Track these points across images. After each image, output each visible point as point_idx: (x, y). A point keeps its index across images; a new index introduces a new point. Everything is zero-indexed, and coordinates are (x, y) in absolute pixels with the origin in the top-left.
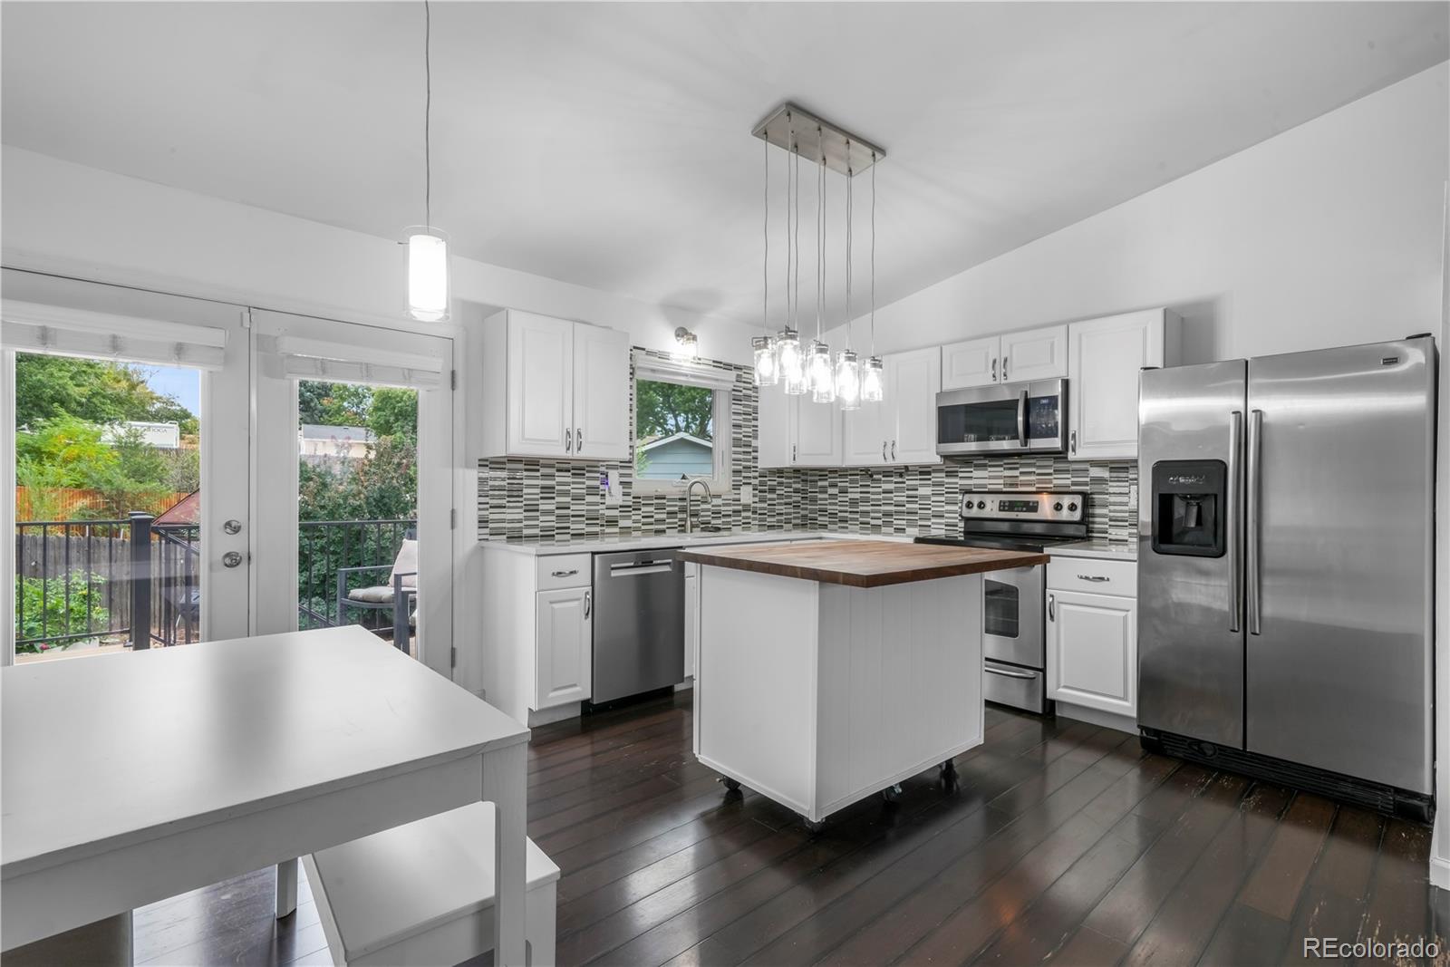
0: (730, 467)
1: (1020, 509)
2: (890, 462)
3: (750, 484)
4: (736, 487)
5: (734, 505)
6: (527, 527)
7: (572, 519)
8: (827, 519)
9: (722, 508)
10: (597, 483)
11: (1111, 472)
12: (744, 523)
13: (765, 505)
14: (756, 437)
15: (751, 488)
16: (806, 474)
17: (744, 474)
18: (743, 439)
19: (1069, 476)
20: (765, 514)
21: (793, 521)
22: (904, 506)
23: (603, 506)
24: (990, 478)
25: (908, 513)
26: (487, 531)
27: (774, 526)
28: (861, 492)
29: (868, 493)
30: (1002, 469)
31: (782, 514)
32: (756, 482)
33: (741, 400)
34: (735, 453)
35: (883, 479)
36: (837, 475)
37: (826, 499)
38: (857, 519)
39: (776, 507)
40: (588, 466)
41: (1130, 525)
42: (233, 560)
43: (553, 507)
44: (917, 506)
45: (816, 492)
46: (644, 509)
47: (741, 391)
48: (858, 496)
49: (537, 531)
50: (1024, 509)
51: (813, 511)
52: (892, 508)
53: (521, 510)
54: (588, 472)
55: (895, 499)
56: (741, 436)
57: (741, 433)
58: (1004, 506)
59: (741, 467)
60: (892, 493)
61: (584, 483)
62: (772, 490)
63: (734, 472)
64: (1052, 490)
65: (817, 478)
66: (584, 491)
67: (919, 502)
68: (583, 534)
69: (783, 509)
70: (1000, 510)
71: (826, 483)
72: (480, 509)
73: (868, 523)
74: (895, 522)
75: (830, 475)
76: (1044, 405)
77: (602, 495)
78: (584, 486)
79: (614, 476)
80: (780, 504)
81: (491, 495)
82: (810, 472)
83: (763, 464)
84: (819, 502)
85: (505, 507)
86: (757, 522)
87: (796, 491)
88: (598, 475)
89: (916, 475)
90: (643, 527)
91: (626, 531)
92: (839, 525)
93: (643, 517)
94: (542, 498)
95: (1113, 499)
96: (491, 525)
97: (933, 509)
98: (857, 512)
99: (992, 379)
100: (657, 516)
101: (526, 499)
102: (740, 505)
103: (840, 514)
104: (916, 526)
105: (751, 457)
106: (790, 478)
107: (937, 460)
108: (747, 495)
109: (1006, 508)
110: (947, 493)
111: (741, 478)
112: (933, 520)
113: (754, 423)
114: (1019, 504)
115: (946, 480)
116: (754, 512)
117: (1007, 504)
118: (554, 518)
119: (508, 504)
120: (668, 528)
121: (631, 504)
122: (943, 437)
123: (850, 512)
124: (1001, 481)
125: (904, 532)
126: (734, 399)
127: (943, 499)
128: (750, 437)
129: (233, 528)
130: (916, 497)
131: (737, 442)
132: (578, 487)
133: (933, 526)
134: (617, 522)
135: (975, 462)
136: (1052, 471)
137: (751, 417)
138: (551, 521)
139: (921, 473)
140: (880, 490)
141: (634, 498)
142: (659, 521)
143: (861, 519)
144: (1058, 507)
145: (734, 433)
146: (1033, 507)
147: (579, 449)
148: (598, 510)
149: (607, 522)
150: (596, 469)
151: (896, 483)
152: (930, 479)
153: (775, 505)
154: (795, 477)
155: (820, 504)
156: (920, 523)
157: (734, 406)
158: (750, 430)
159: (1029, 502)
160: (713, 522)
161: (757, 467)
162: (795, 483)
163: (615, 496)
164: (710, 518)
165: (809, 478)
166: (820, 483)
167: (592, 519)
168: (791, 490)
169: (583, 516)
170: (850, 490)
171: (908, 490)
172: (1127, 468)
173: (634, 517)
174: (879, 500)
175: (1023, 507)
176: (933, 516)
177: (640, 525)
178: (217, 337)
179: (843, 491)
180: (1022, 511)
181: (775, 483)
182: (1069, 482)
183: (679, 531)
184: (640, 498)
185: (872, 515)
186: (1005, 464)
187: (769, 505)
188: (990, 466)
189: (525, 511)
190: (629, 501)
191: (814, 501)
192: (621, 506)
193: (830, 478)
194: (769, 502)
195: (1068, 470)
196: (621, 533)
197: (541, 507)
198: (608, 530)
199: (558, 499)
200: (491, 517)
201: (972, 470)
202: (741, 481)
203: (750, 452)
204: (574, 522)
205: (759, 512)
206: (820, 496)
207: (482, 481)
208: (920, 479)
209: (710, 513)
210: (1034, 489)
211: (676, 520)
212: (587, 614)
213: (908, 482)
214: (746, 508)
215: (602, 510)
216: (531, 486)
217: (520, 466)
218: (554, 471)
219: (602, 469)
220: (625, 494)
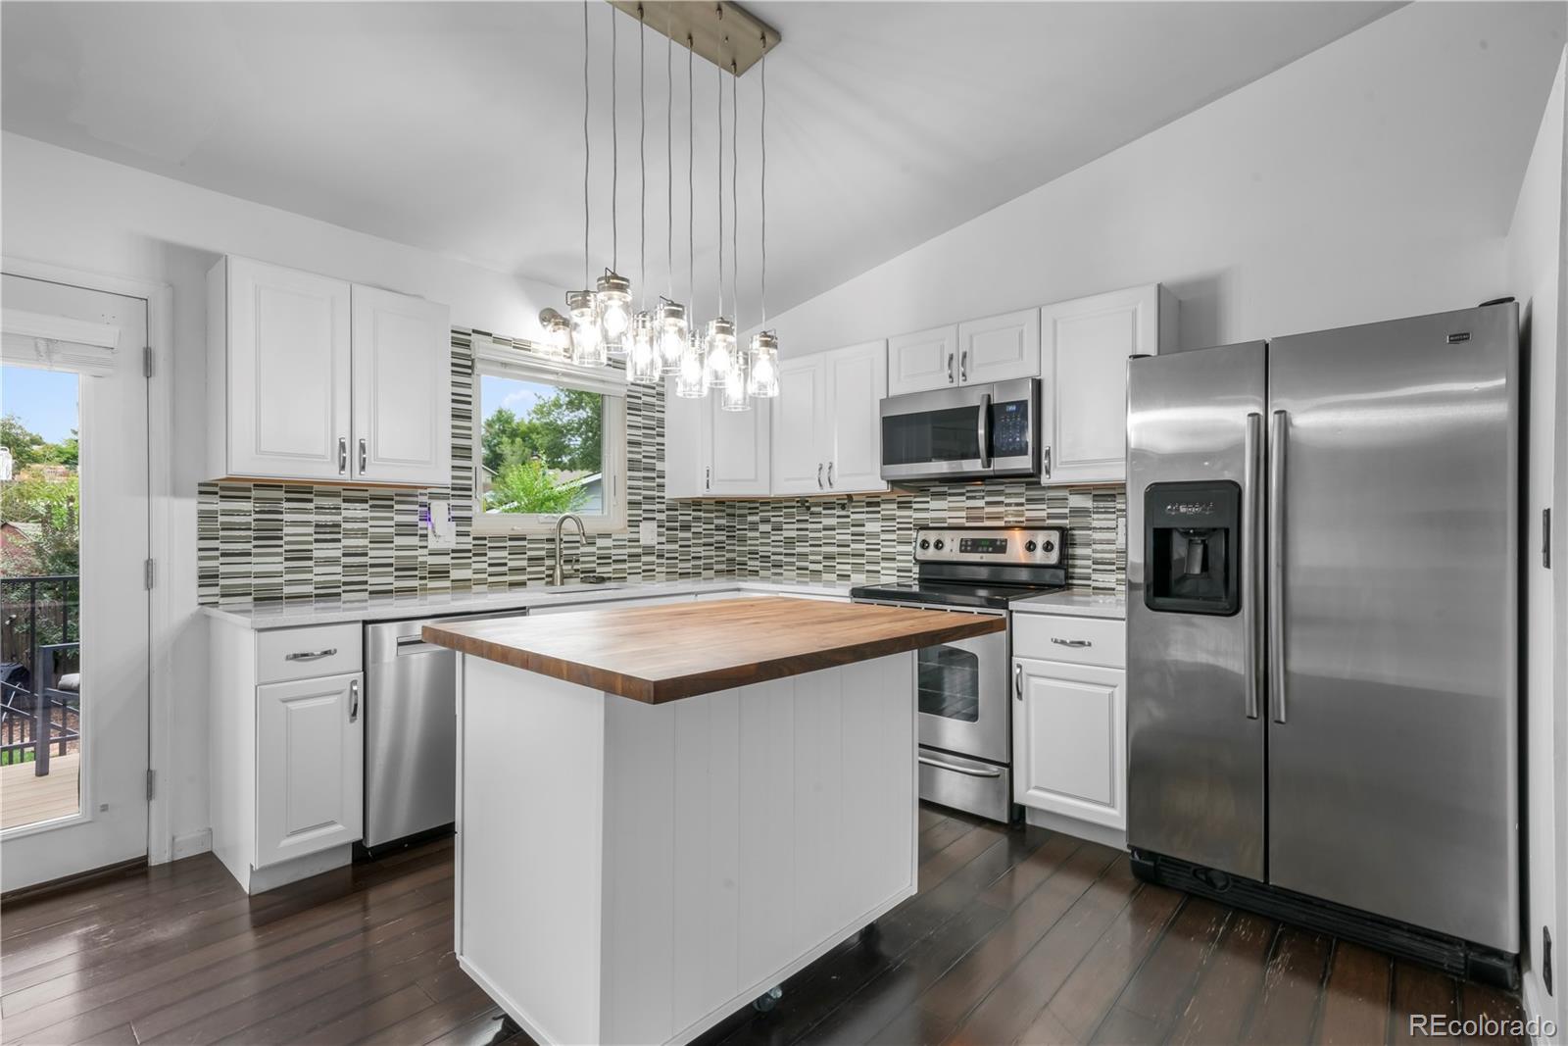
0: (623, 497)
1: (985, 549)
2: (827, 490)
3: (654, 519)
4: (633, 524)
5: (630, 547)
6: (290, 583)
7: (370, 570)
8: (757, 563)
9: (613, 552)
10: (415, 518)
11: (1094, 501)
12: (644, 571)
13: (675, 547)
14: (661, 458)
15: (654, 524)
16: (733, 507)
17: (644, 507)
18: (644, 460)
19: (1045, 507)
20: (676, 558)
21: (716, 567)
22: (849, 546)
23: (425, 551)
24: (951, 509)
25: (853, 555)
26: (216, 590)
27: (689, 573)
28: (798, 530)
29: (807, 529)
30: (964, 498)
31: (700, 558)
32: (663, 517)
33: (640, 410)
34: (631, 478)
35: (824, 512)
36: (770, 508)
37: (756, 539)
38: (792, 564)
39: (692, 549)
40: (396, 495)
41: (1118, 569)
43: (339, 553)
44: (864, 546)
45: (745, 529)
46: (491, 554)
47: (640, 398)
48: (794, 534)
49: (309, 589)
50: (990, 549)
51: (741, 554)
52: (835, 549)
53: (281, 559)
54: (398, 502)
55: (838, 537)
56: (640, 457)
57: (639, 453)
58: (966, 546)
59: (641, 498)
60: (834, 529)
61: (392, 519)
62: (686, 527)
63: (629, 503)
64: (1024, 525)
65: (747, 511)
66: (392, 530)
67: (867, 541)
68: (391, 591)
69: (702, 551)
70: (961, 551)
71: (756, 518)
72: (201, 559)
73: (807, 569)
74: (839, 567)
75: (761, 508)
76: (1012, 412)
77: (421, 536)
78: (392, 523)
79: (440, 510)
80: (695, 545)
81: (223, 537)
82: (737, 504)
83: (672, 492)
84: (749, 542)
85: (249, 554)
86: (664, 569)
87: (718, 528)
88: (416, 507)
89: (862, 507)
90: (491, 579)
91: (462, 585)
92: (772, 571)
93: (490, 565)
94: (317, 541)
95: (1097, 536)
96: (222, 582)
97: (883, 550)
98: (794, 554)
99: (949, 380)
100: (511, 564)
101: (287, 543)
102: (639, 547)
103: (773, 557)
104: (862, 572)
105: (655, 484)
106: (711, 511)
107: (883, 486)
108: (648, 534)
109: (969, 548)
110: (899, 529)
111: (641, 512)
112: (884, 564)
113: (659, 440)
114: (983, 543)
115: (898, 513)
116: (660, 556)
117: (969, 543)
118: (339, 569)
119: (254, 551)
120: (529, 579)
121: (470, 547)
122: (890, 456)
123: (786, 554)
124: (964, 514)
125: (849, 580)
126: (629, 408)
127: (894, 537)
128: (654, 458)
130: (863, 535)
131: (633, 465)
132: (383, 523)
133: (882, 572)
134: (448, 572)
135: (933, 490)
136: (1023, 500)
137: (654, 432)
138: (333, 574)
139: (869, 504)
140: (820, 526)
141: (474, 539)
142: (514, 570)
143: (797, 564)
144: (1031, 546)
145: (630, 452)
146: (1000, 547)
147: (363, 468)
148: (416, 557)
149: (430, 573)
150: (415, 499)
151: (839, 517)
152: (879, 512)
153: (689, 546)
154: (717, 511)
155: (750, 545)
156: (868, 568)
157: (629, 417)
158: (654, 449)
159: (996, 540)
160: (598, 570)
161: (663, 498)
162: (717, 517)
163: (443, 533)
164: (595, 565)
165: (738, 512)
166: (750, 518)
167: (406, 569)
168: (713, 527)
169: (391, 565)
170: (785, 526)
171: (853, 526)
172: (1114, 496)
173: (475, 566)
174: (819, 538)
175: (988, 547)
176: (883, 559)
177: (485, 576)
179: (778, 528)
180: (988, 552)
181: (690, 518)
182: (1044, 514)
183: (547, 583)
184: (485, 539)
185: (811, 557)
186: (968, 491)
187: (681, 546)
188: (950, 495)
189: (287, 559)
190: (467, 543)
191: (743, 540)
192: (454, 551)
193: (762, 511)
194: (680, 543)
195: (1043, 499)
196: (453, 588)
197: (315, 554)
198: (431, 584)
199: (346, 542)
200: (223, 569)
201: (928, 499)
202: (640, 515)
203: (654, 478)
204: (373, 575)
205: (666, 555)
206: (750, 534)
207: (205, 516)
208: (867, 512)
209: (595, 558)
210: (1002, 524)
211: (543, 569)
212: (354, 714)
213: (853, 516)
214: (648, 551)
215: (422, 557)
216: (297, 524)
217: (281, 494)
218: (338, 501)
219: (422, 499)
220: (459, 534)
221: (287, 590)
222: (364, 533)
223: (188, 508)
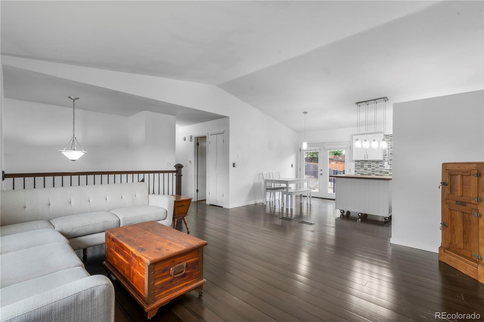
10: (382, 164)
26: (356, 173)
42: (321, 174)
49: (367, 174)
54: (380, 162)
61: (379, 164)
66: (379, 166)
68: (378, 175)
72: (355, 169)
77: (383, 167)
81: (357, 167)
94: (368, 167)
101: (364, 168)
119: (360, 168)
129: (321, 170)
132: (376, 165)
134: (388, 173)
138: (370, 172)
149: (385, 173)
163: (387, 167)
167: (381, 172)
178: (318, 148)
192: (389, 170)
199: (372, 168)
200: (357, 171)
204: (376, 172)
207: (355, 164)
215: (384, 170)
216: (366, 165)
217: (364, 162)
218: (371, 162)
219: (384, 162)
220: (390, 167)
221: (364, 174)
222: (374, 167)
223: (353, 164)
